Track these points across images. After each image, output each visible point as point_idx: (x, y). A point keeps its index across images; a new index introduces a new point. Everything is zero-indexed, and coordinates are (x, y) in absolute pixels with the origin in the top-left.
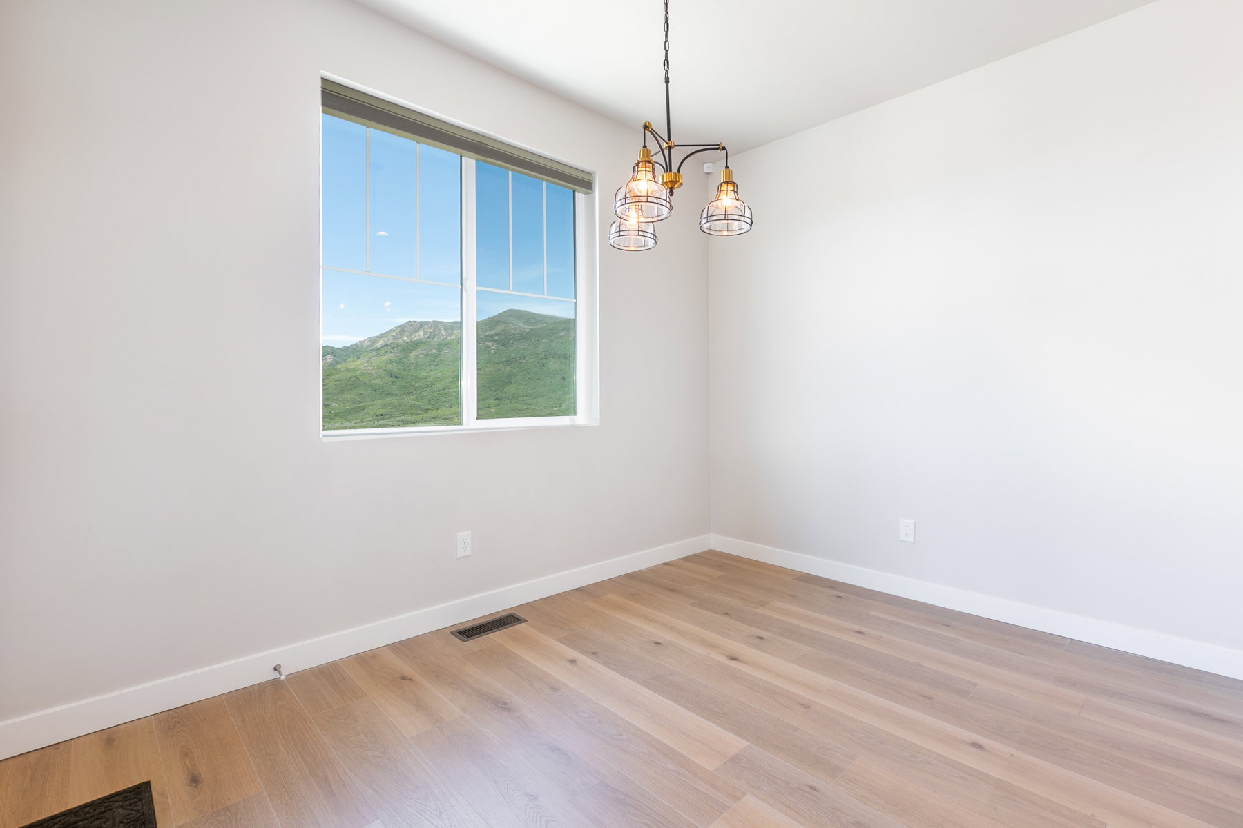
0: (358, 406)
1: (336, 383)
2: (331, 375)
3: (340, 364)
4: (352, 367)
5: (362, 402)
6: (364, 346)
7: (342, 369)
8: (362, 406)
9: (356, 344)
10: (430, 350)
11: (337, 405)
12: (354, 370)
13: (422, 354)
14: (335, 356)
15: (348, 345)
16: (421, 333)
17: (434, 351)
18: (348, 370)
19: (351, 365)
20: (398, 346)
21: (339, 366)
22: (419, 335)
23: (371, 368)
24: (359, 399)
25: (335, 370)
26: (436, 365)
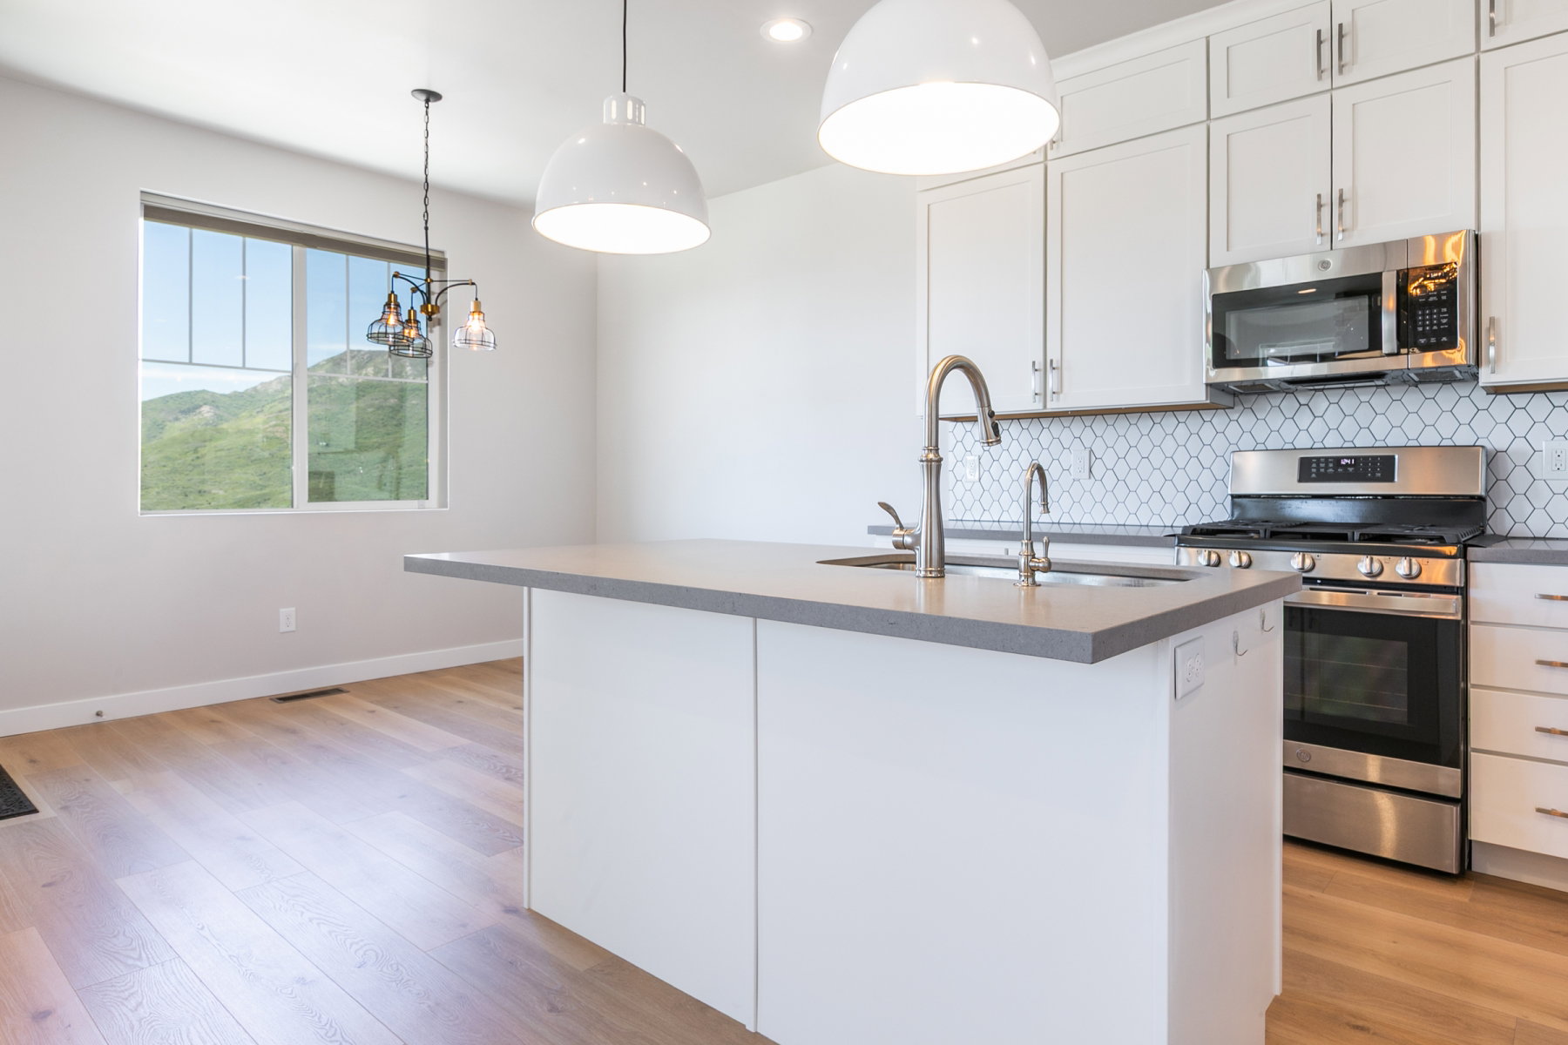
0: (258, 493)
1: (219, 454)
2: (211, 440)
3: (226, 421)
4: (247, 426)
5: (265, 487)
6: (270, 391)
7: (230, 430)
8: (264, 494)
9: (255, 389)
10: (386, 400)
11: (221, 492)
12: (251, 432)
13: (372, 406)
14: (217, 407)
15: (241, 390)
16: (370, 370)
17: (393, 401)
18: (240, 432)
19: (246, 424)
20: (330, 391)
21: (225, 426)
22: (366, 375)
23: (281, 429)
24: (261, 483)
25: (219, 431)
26: (396, 425)
